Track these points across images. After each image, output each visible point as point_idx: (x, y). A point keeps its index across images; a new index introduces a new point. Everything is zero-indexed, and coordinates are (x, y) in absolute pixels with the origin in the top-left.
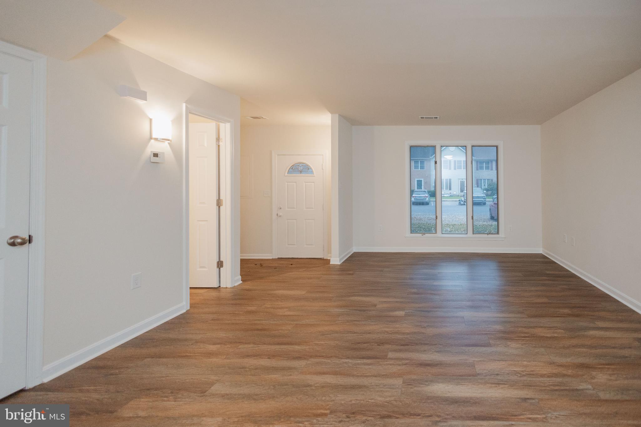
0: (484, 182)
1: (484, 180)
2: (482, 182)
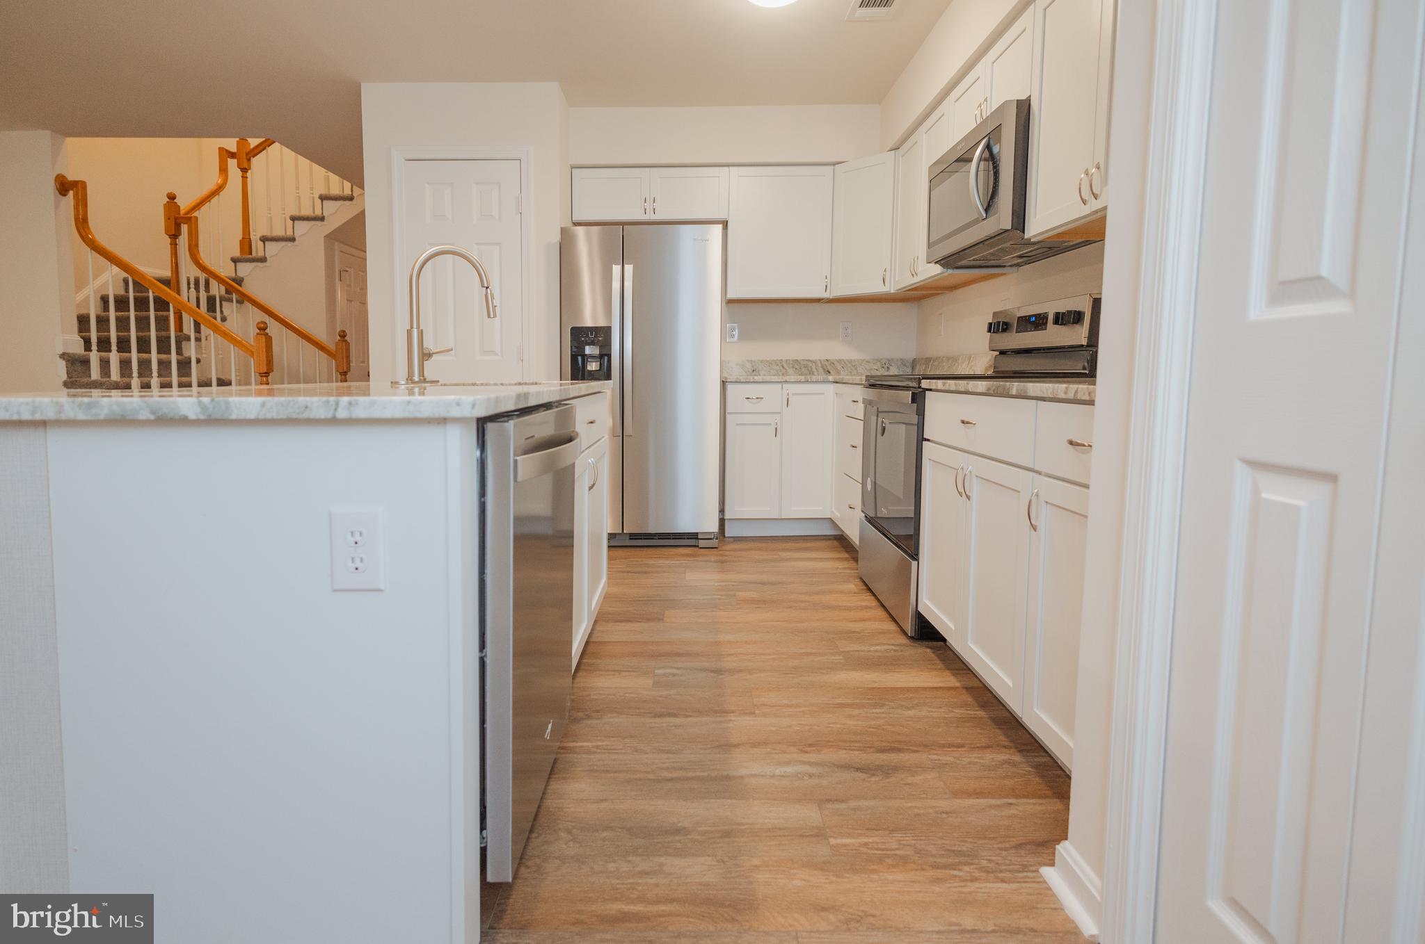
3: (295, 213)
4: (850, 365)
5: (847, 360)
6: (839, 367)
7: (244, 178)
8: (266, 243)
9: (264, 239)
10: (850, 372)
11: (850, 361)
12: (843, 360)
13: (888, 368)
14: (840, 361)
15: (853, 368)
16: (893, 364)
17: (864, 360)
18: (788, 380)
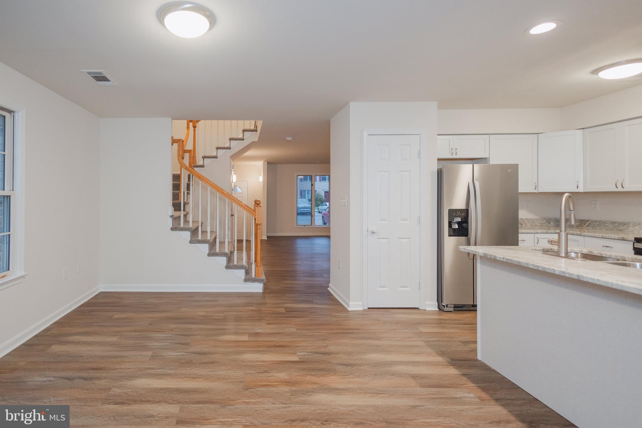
0: (307, 193)
1: (307, 191)
2: (305, 193)
3: (218, 146)
4: (531, 221)
5: (530, 219)
6: (526, 222)
7: (195, 130)
8: (205, 159)
9: (204, 157)
10: (532, 224)
11: (531, 219)
12: (528, 219)
13: (549, 222)
14: (527, 219)
15: (533, 223)
16: (552, 221)
17: (538, 219)
18: (538, 232)
